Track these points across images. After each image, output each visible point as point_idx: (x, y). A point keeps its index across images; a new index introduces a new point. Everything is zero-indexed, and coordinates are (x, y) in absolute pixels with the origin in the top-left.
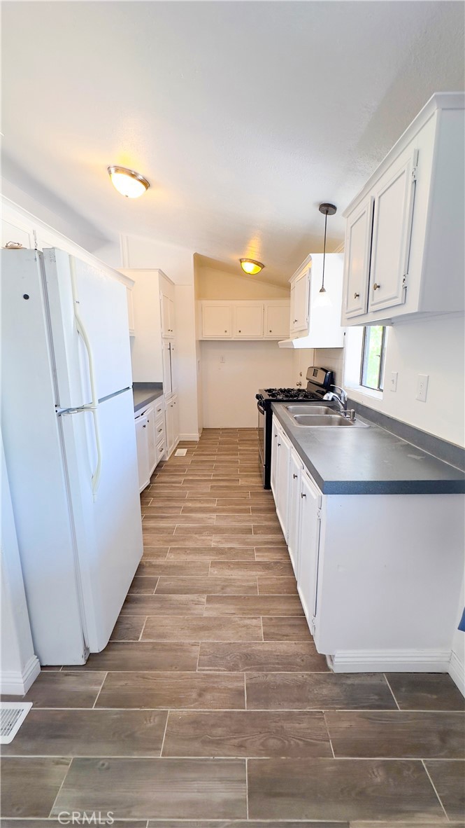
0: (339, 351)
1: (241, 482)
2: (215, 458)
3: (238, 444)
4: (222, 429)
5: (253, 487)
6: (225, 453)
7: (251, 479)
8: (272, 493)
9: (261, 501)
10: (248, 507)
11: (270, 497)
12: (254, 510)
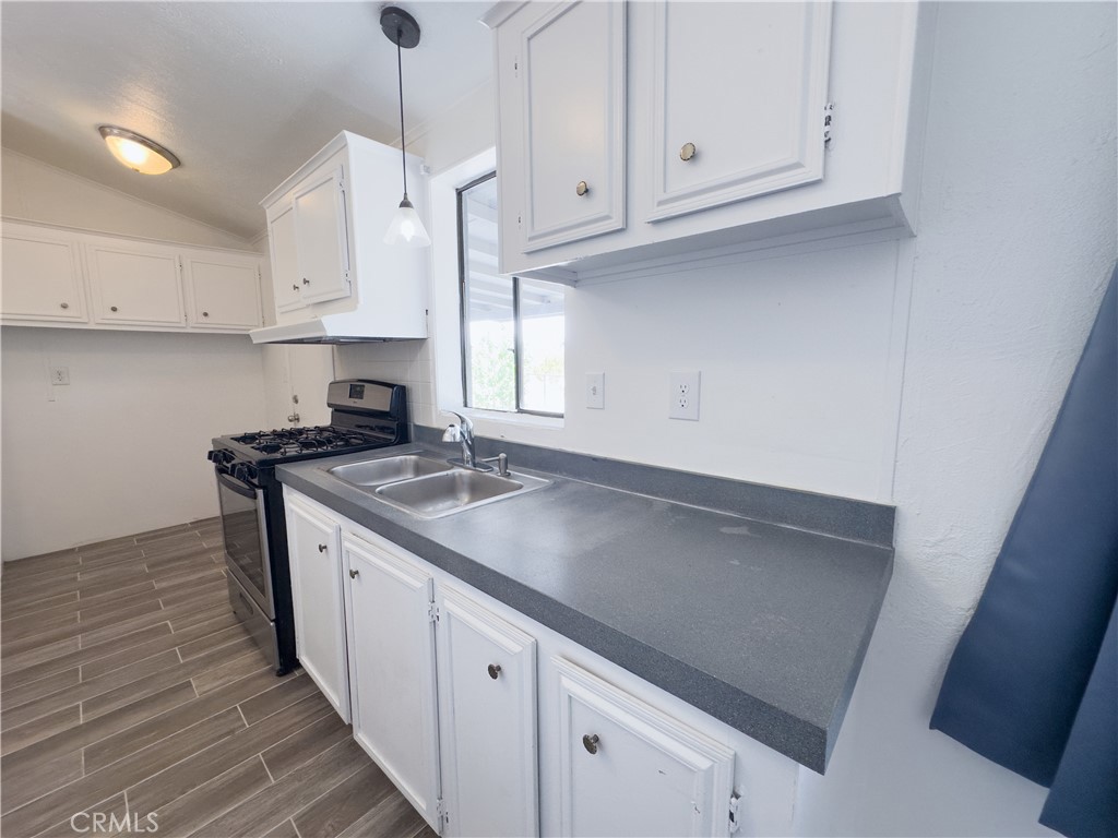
0: (416, 344)
1: (202, 686)
2: (79, 642)
3: (149, 576)
4: (82, 549)
5: (244, 684)
6: (112, 614)
7: (228, 664)
8: (307, 679)
9: (288, 720)
10: (250, 760)
11: (305, 692)
12: (277, 761)
